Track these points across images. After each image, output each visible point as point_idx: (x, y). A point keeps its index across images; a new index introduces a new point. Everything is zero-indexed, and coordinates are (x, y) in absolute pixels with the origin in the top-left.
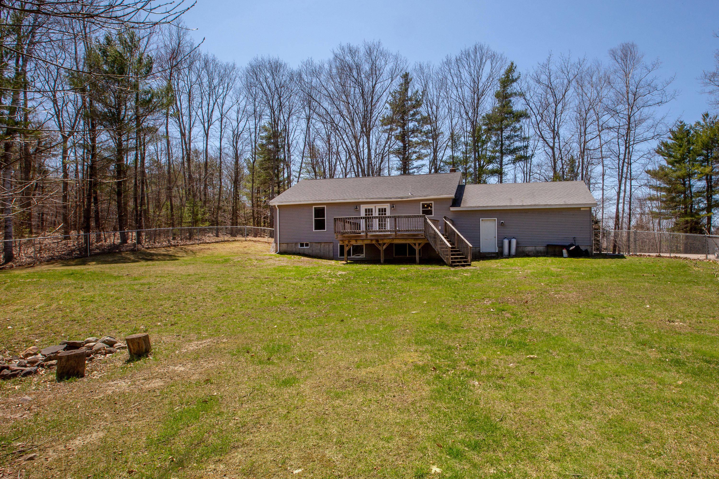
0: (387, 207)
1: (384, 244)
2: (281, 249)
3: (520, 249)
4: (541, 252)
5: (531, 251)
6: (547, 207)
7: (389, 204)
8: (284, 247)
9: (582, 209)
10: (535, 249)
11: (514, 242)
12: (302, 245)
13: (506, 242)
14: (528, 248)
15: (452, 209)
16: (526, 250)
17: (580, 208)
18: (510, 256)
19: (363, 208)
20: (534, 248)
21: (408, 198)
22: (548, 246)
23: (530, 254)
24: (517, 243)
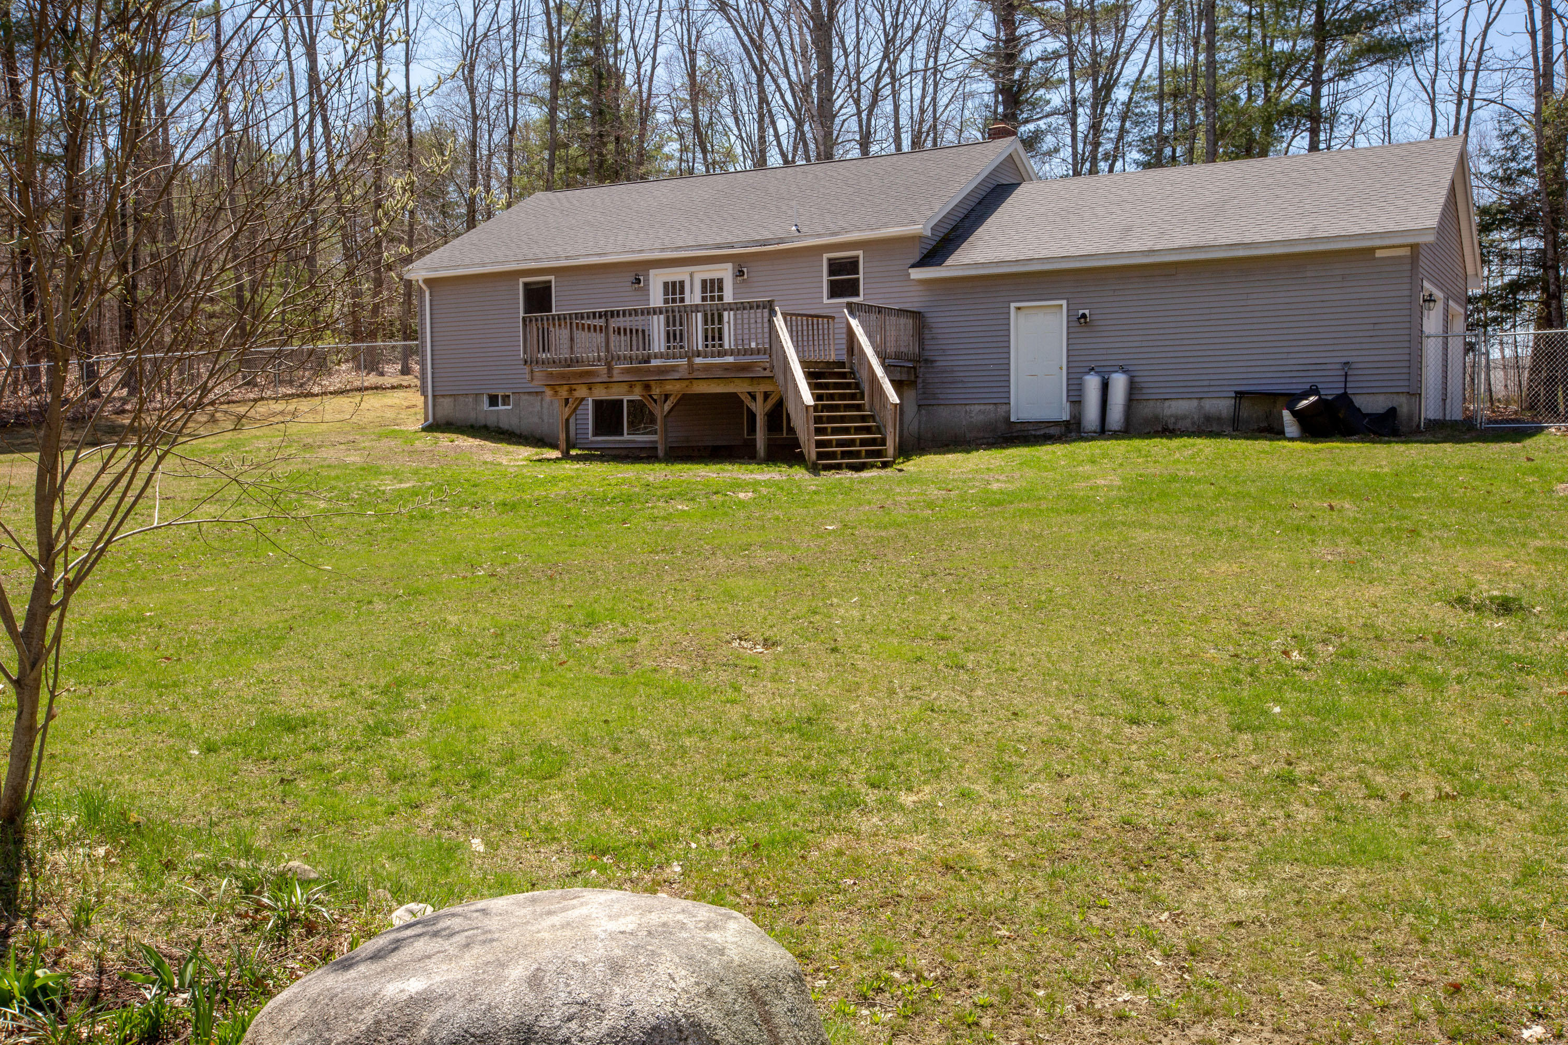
0: (725, 272)
1: (667, 397)
2: (439, 414)
3: (1146, 410)
4: (1219, 419)
5: (1184, 417)
6: (1241, 253)
7: (729, 266)
8: (447, 408)
9: (1379, 254)
10: (1200, 408)
11: (1119, 383)
12: (493, 400)
13: (1092, 383)
14: (1174, 404)
15: (917, 274)
16: (1167, 412)
17: (1372, 250)
18: (1103, 432)
19: (657, 280)
20: (1195, 403)
21: (781, 241)
22: (1240, 395)
23: (1181, 425)
24: (1133, 388)
